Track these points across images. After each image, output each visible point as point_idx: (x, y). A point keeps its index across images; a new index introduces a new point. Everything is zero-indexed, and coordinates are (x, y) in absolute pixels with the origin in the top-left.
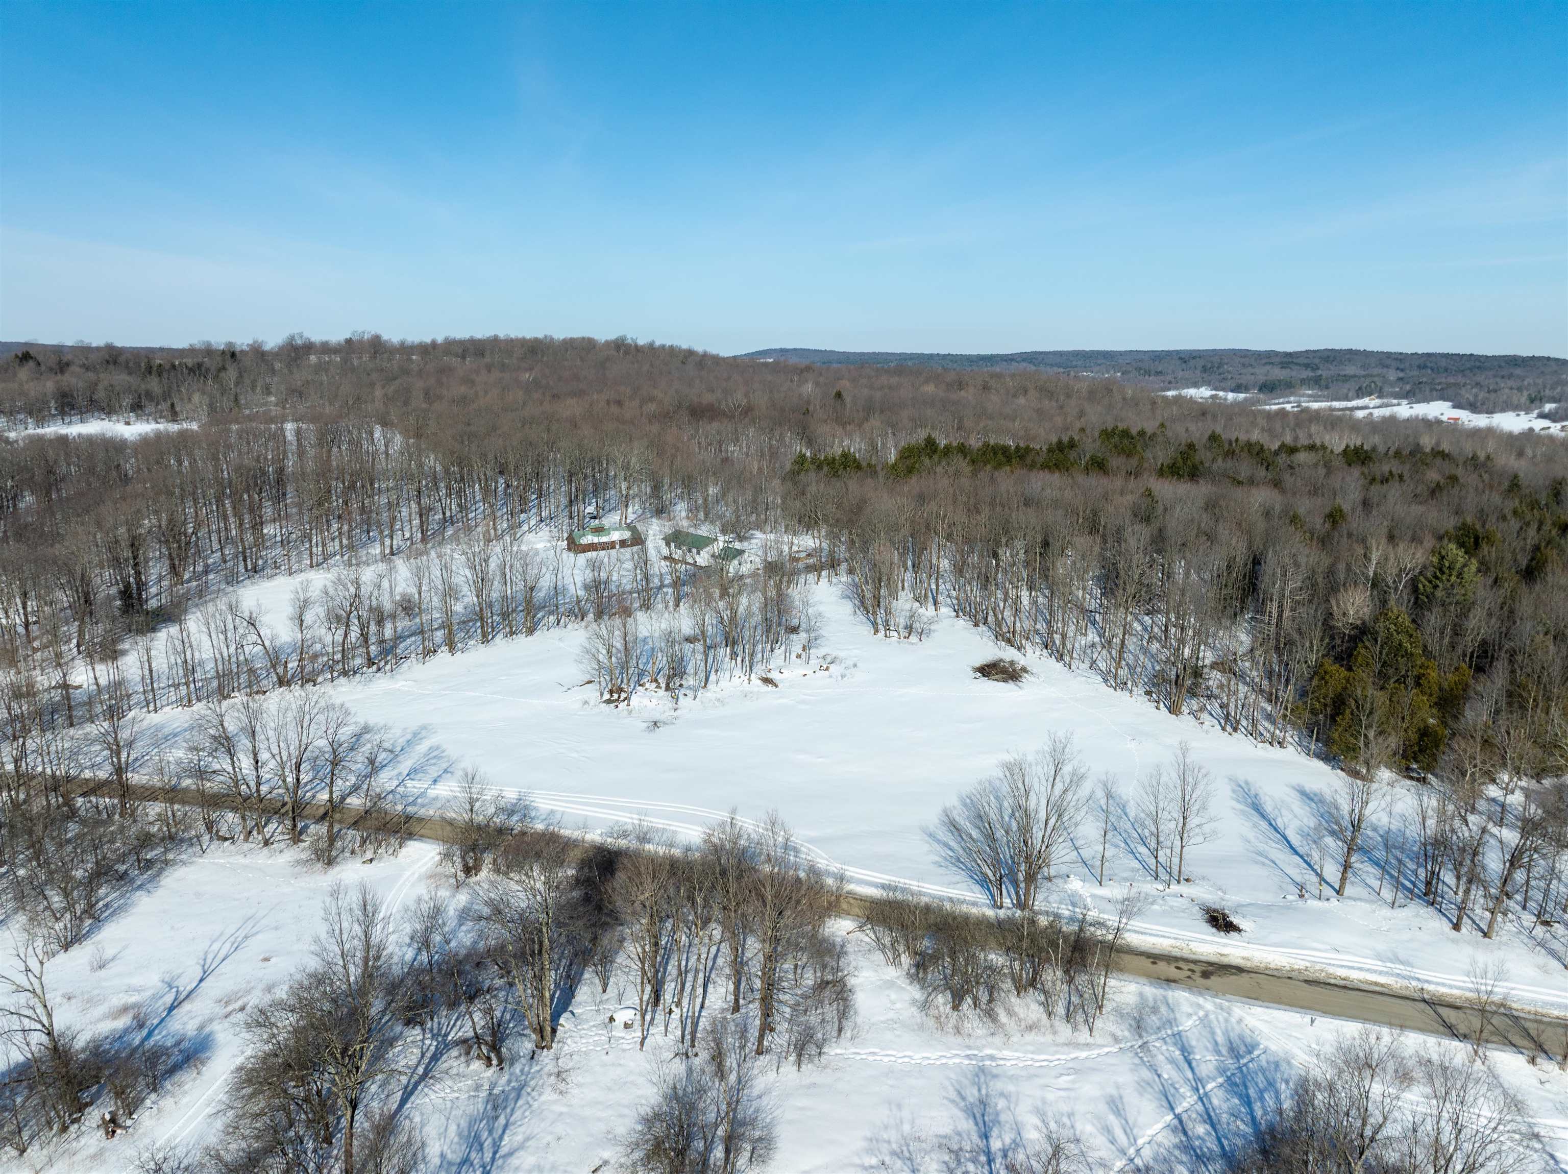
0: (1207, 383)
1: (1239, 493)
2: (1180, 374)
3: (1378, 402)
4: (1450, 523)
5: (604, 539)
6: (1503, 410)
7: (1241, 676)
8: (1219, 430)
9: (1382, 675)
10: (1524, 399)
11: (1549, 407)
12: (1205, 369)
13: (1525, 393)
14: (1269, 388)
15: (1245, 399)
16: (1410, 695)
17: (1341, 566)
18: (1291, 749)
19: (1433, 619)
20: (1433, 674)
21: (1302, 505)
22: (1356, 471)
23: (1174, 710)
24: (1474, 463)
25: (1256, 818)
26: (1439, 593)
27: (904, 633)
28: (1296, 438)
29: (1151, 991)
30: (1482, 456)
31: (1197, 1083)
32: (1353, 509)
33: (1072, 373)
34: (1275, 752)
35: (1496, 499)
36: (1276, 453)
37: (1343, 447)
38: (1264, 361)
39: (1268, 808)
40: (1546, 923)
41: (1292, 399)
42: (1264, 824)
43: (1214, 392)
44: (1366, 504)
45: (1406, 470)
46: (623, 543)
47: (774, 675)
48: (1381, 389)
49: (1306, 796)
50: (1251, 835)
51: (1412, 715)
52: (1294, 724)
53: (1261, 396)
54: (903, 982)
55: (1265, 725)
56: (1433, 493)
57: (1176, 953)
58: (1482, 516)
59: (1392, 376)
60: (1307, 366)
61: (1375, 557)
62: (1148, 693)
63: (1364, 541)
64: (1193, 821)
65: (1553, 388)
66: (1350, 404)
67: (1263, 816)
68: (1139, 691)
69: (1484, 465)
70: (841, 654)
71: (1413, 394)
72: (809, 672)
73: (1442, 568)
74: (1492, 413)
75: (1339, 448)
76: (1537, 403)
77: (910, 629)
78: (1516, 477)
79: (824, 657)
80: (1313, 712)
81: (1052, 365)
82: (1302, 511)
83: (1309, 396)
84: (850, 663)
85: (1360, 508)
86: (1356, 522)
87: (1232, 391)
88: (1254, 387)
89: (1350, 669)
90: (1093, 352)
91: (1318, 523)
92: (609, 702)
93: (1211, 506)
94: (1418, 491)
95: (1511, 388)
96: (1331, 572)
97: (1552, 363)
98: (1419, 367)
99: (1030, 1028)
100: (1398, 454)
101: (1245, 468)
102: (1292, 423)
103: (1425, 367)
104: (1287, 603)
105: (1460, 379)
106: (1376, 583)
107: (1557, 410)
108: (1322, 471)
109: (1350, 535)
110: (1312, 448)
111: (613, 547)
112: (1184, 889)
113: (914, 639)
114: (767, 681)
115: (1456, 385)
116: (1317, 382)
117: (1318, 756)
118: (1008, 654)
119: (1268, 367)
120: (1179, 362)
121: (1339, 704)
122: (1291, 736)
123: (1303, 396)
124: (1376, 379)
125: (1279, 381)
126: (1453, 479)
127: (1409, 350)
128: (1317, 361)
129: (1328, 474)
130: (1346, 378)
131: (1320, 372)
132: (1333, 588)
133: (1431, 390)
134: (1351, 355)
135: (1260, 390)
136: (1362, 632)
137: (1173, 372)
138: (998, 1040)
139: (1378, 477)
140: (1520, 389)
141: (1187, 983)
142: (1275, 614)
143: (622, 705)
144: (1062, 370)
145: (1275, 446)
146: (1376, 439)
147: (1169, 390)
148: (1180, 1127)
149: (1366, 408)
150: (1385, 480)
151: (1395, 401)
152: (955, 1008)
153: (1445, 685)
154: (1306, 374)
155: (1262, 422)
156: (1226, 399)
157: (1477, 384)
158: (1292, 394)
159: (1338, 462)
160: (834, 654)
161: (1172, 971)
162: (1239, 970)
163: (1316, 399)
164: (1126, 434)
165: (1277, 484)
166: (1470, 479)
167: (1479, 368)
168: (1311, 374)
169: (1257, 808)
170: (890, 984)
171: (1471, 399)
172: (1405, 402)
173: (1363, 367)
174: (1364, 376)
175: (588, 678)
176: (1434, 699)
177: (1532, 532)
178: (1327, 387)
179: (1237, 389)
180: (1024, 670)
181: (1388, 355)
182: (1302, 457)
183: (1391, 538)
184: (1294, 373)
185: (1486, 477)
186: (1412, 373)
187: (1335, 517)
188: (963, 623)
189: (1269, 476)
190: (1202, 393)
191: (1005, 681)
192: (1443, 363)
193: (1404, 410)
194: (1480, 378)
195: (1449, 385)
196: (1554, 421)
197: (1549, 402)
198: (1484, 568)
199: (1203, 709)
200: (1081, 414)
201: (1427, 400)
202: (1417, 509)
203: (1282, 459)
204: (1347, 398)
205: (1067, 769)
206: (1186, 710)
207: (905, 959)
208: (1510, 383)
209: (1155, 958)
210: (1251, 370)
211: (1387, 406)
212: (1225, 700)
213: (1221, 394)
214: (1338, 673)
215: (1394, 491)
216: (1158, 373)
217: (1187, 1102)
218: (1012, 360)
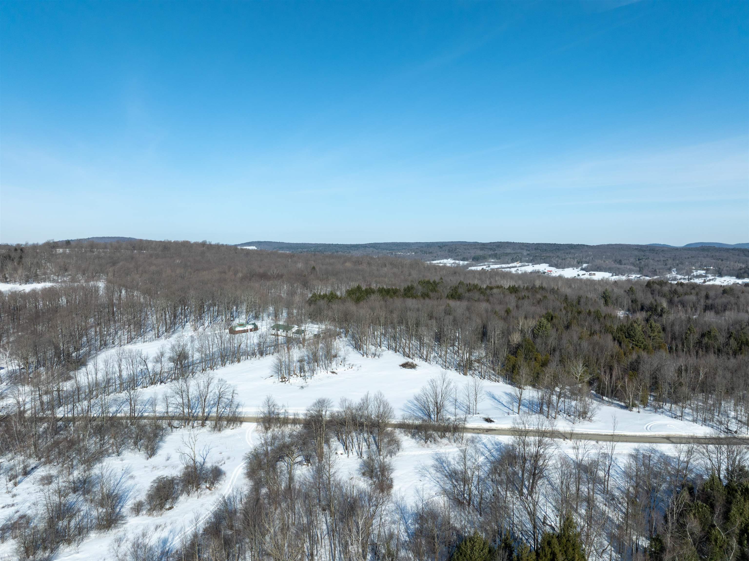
0: (451, 257)
1: (476, 304)
2: (439, 253)
3: (520, 264)
4: (544, 312)
5: (245, 328)
6: (568, 267)
7: (483, 364)
8: (462, 280)
9: (525, 358)
10: (575, 263)
11: (585, 265)
12: (449, 251)
13: (576, 260)
14: (477, 259)
15: (467, 264)
16: (533, 363)
17: (511, 327)
18: (501, 383)
19: (539, 340)
20: (540, 357)
21: (498, 308)
22: (513, 295)
23: (465, 374)
24: (553, 291)
25: (494, 400)
26: (540, 333)
27: (373, 356)
28: (491, 283)
29: (474, 435)
30: (556, 288)
31: (489, 451)
32: (513, 309)
33: (394, 253)
34: (497, 384)
35: (558, 303)
36: (486, 289)
37: (508, 286)
38: (473, 247)
39: (497, 397)
40: (569, 416)
41: (486, 263)
42: (496, 401)
43: (454, 261)
44: (517, 307)
45: (530, 294)
46: (251, 330)
47: (334, 370)
48: (521, 259)
49: (506, 394)
50: (493, 404)
51: (535, 368)
52: (501, 375)
53: (474, 262)
54: (411, 439)
55: (493, 377)
56: (539, 302)
57: (478, 428)
58: (554, 309)
59: (525, 253)
60: (491, 249)
61: (521, 324)
62: (456, 370)
63: (517, 318)
64: (478, 396)
65: (586, 258)
66: (509, 265)
67: (496, 399)
68: (453, 369)
69: (557, 291)
70: (355, 363)
71: (534, 261)
72: (346, 369)
73: (541, 326)
74: (564, 268)
75: (507, 287)
76: (580, 264)
77: (375, 355)
78: (566, 296)
79: (349, 364)
80: (507, 370)
81: (384, 249)
82: (497, 310)
83: (493, 262)
84: (359, 365)
85: (515, 308)
86: (514, 313)
87: (462, 260)
88: (470, 259)
89: (516, 357)
90: (401, 243)
91: (503, 313)
92: (282, 382)
93: (468, 309)
94: (534, 302)
95: (571, 258)
96: (508, 329)
97: (586, 247)
98: (535, 249)
99: (446, 445)
100: (527, 289)
101: (477, 295)
102: (489, 276)
103: (538, 249)
104: (496, 339)
105: (552, 255)
106: (522, 331)
107: (587, 266)
108: (502, 296)
109: (513, 317)
110: (498, 287)
111: (248, 332)
112: (477, 415)
113: (376, 357)
114: (333, 372)
115: (550, 257)
116: (495, 256)
117: (509, 384)
118: (410, 360)
119: (475, 250)
120: (438, 248)
121: (514, 367)
122: (501, 379)
123: (490, 262)
124: (519, 255)
125: (480, 256)
126: (545, 297)
127: (531, 242)
128: (495, 247)
129: (504, 297)
130: (507, 254)
131: (496, 252)
132: (509, 333)
133: (541, 259)
134: (508, 244)
135: (473, 260)
136: (519, 346)
137: (436, 252)
138: (439, 448)
139: (521, 297)
140: (574, 258)
141: (483, 433)
142: (493, 342)
143: (287, 383)
144: (388, 251)
145: (485, 287)
146: (520, 282)
147: (435, 260)
148: (487, 458)
149: (516, 267)
150: (523, 298)
151: (527, 264)
152: (426, 442)
153: (543, 360)
154: (491, 252)
155: (477, 276)
156: (459, 264)
157: (558, 256)
158: (486, 261)
159: (507, 292)
160: (352, 363)
161: (478, 431)
162: (495, 430)
163: (495, 263)
164: (428, 282)
165: (488, 301)
166: (551, 297)
167: (558, 249)
168: (493, 253)
169: (494, 398)
170: (407, 440)
171: (556, 262)
172: (530, 264)
173: (514, 249)
174: (514, 253)
175: (271, 375)
176: (540, 364)
177: (569, 314)
178: (500, 259)
179: (463, 260)
180: (416, 365)
181: (523, 244)
182: (495, 291)
183: (526, 318)
184: (486, 252)
185: (556, 296)
186: (532, 252)
187: (508, 312)
188: (391, 352)
189: (485, 298)
190: (449, 262)
191: (411, 368)
192: (544, 247)
193: (529, 268)
194: (559, 254)
195: (547, 257)
196: (587, 271)
197: (585, 263)
198: (553, 326)
199: (473, 373)
200: (410, 275)
201: (539, 263)
202: (533, 308)
203: (488, 291)
204: (508, 263)
205: (447, 380)
206: (468, 374)
207: (409, 435)
208: (570, 256)
209: (474, 429)
210: (468, 251)
211: (524, 266)
212: (480, 370)
213: (457, 262)
214: (512, 358)
215: (526, 302)
216: (431, 253)
217: (487, 454)
218: (366, 247)
